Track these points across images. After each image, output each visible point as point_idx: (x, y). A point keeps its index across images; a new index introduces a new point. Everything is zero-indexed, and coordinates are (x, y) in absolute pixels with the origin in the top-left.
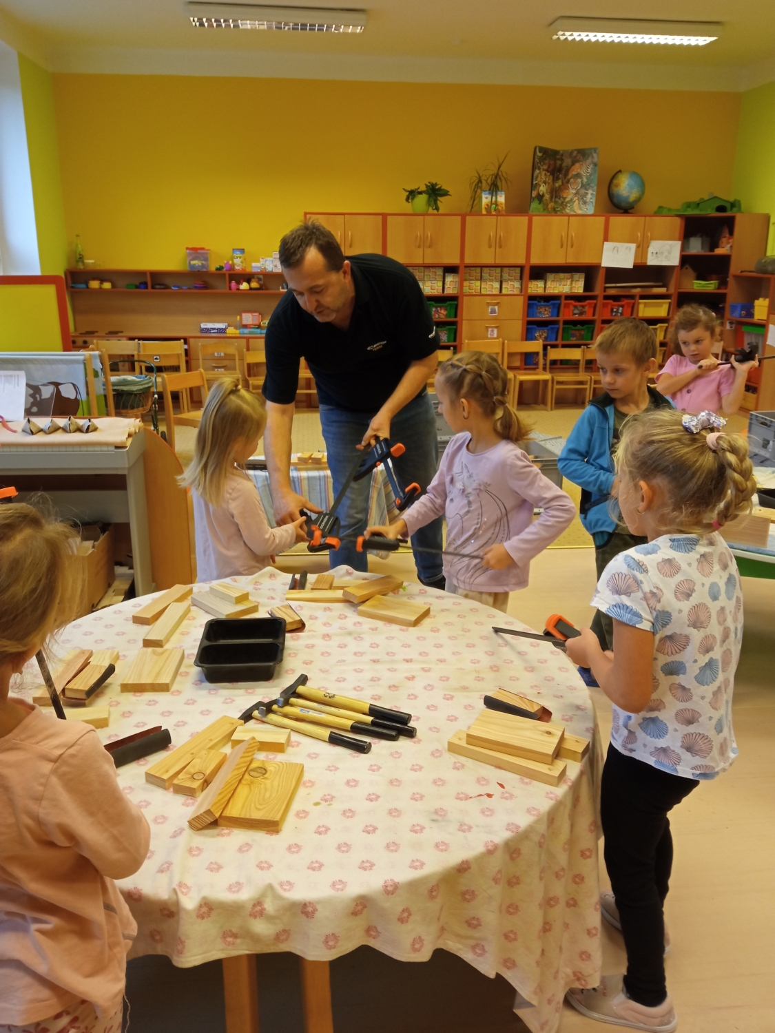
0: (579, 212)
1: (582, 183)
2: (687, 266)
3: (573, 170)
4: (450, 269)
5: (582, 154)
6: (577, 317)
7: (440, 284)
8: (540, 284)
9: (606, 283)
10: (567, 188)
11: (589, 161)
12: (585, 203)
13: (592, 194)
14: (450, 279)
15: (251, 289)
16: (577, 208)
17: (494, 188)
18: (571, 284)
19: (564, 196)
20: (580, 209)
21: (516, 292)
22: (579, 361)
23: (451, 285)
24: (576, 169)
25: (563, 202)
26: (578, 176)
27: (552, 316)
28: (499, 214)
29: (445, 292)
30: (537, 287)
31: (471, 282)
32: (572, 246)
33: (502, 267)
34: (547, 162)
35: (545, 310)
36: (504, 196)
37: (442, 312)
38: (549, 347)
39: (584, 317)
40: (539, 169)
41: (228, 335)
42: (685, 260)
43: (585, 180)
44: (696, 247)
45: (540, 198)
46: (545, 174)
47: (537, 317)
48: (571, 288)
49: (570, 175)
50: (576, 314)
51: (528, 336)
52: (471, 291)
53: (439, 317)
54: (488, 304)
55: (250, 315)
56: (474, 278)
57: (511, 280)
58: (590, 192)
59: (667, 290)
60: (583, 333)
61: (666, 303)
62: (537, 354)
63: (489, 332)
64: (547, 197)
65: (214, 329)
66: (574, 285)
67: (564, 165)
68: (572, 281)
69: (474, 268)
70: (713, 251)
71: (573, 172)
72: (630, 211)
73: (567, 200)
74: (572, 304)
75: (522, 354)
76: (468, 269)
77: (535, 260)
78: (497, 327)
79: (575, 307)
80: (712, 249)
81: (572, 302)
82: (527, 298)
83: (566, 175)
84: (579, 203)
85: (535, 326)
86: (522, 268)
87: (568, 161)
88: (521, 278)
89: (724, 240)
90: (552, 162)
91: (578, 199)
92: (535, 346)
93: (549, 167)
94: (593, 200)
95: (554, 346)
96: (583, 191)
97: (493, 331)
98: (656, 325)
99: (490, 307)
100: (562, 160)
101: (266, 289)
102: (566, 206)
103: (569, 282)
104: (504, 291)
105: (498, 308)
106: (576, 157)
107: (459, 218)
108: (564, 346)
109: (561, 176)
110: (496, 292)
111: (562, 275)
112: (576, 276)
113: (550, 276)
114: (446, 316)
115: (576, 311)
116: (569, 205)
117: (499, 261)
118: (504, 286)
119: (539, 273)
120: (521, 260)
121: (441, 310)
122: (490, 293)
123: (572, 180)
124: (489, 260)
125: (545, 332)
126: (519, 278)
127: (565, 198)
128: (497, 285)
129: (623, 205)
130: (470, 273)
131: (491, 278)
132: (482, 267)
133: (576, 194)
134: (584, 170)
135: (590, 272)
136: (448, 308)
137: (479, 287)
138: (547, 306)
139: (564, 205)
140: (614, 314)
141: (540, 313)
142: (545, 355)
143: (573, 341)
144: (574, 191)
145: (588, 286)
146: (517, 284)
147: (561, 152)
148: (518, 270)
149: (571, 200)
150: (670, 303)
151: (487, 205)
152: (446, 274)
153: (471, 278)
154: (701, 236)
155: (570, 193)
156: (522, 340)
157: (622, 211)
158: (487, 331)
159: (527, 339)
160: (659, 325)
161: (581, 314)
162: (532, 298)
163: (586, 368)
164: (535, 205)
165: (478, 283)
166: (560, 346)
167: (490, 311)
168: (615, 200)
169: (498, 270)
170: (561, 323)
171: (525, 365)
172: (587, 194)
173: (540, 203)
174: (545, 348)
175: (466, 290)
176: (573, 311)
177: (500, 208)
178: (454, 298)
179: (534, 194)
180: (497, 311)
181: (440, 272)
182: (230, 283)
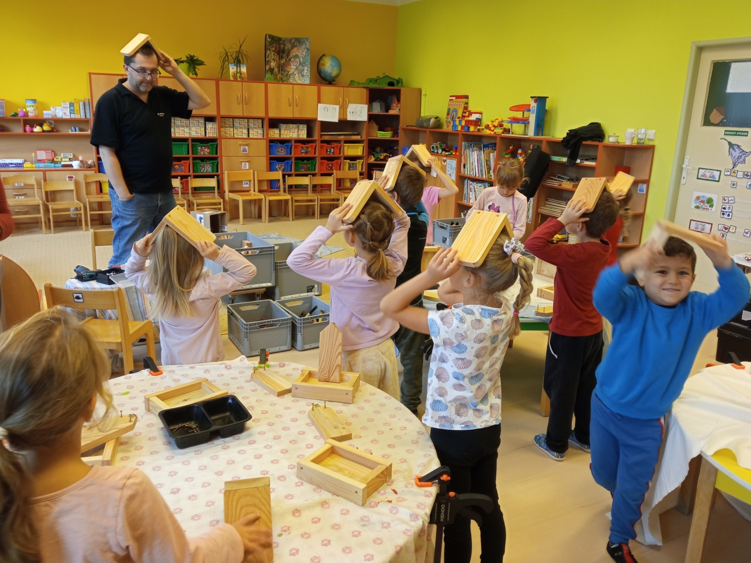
0: (299, 82)
1: (300, 62)
2: (372, 121)
3: (293, 52)
4: (209, 119)
5: (298, 42)
6: (303, 155)
7: (203, 129)
8: (277, 131)
9: (321, 132)
10: (290, 65)
11: (303, 46)
12: (303, 76)
13: (307, 70)
14: (210, 125)
15: (44, 131)
16: (297, 79)
17: (238, 62)
18: (298, 132)
19: (288, 70)
20: (300, 80)
21: (260, 136)
22: (308, 185)
23: (212, 130)
24: (295, 52)
25: (287, 75)
26: (296, 56)
28: (243, 80)
29: (207, 136)
30: (275, 134)
31: (226, 128)
32: (297, 106)
33: (248, 118)
34: (274, 45)
36: (245, 68)
37: (206, 150)
38: (287, 176)
39: (308, 155)
40: (270, 50)
41: (25, 169)
42: (371, 117)
43: (302, 60)
44: (377, 109)
45: (272, 70)
46: (274, 54)
48: (298, 135)
49: (291, 56)
50: (303, 153)
51: (271, 168)
52: (226, 135)
53: (204, 154)
54: (241, 145)
55: (44, 152)
56: (228, 126)
57: (256, 128)
58: (306, 68)
59: (361, 137)
60: (309, 166)
61: (361, 146)
62: (279, 180)
64: (276, 70)
65: (12, 164)
66: (300, 133)
67: (286, 48)
68: (298, 130)
69: (228, 119)
70: (388, 112)
71: (293, 53)
72: (333, 83)
73: (290, 73)
74: (300, 145)
75: (267, 180)
76: (223, 119)
77: (273, 114)
79: (302, 148)
80: (387, 111)
81: (300, 144)
82: (268, 141)
83: (288, 55)
84: (299, 76)
85: (275, 161)
86: (263, 119)
87: (288, 46)
88: (263, 127)
89: (394, 105)
90: (278, 46)
91: (298, 73)
92: (277, 175)
93: (276, 49)
94: (309, 74)
95: (289, 175)
96: (301, 67)
98: (356, 161)
99: (242, 147)
100: (284, 45)
101: (57, 131)
102: (290, 77)
103: (296, 130)
104: (251, 136)
105: (248, 148)
106: (294, 43)
107: (214, 82)
108: (297, 175)
109: (284, 56)
110: (246, 136)
111: (291, 126)
112: (301, 126)
113: (283, 126)
114: (209, 153)
115: (303, 151)
116: (292, 77)
117: (245, 115)
118: (250, 132)
119: (275, 123)
120: (262, 115)
121: (205, 149)
122: (241, 137)
123: (292, 59)
124: (239, 113)
125: (282, 165)
126: (261, 127)
127: (288, 72)
128: (245, 131)
129: (328, 78)
130: (225, 122)
131: (241, 126)
132: (234, 118)
133: (296, 69)
134: (301, 53)
135: (309, 123)
136: (211, 147)
137: (233, 133)
139: (288, 76)
140: (328, 153)
142: (284, 181)
143: (303, 171)
144: (295, 67)
145: (310, 133)
146: (260, 131)
147: (283, 39)
148: (260, 121)
149: (293, 73)
150: (364, 146)
151: (234, 73)
152: (207, 123)
153: (226, 126)
154: (379, 102)
155: (292, 68)
156: (267, 171)
157: (328, 83)
159: (271, 170)
160: (358, 161)
161: (306, 153)
162: (272, 141)
163: (313, 190)
164: (268, 75)
165: (231, 130)
166: (294, 175)
168: (323, 75)
169: (246, 120)
170: (293, 160)
171: (271, 188)
172: (304, 69)
173: (272, 75)
174: (284, 176)
175: (223, 133)
176: (301, 150)
177: (243, 76)
178: (213, 140)
179: (267, 68)
181: (202, 121)
182: (25, 126)
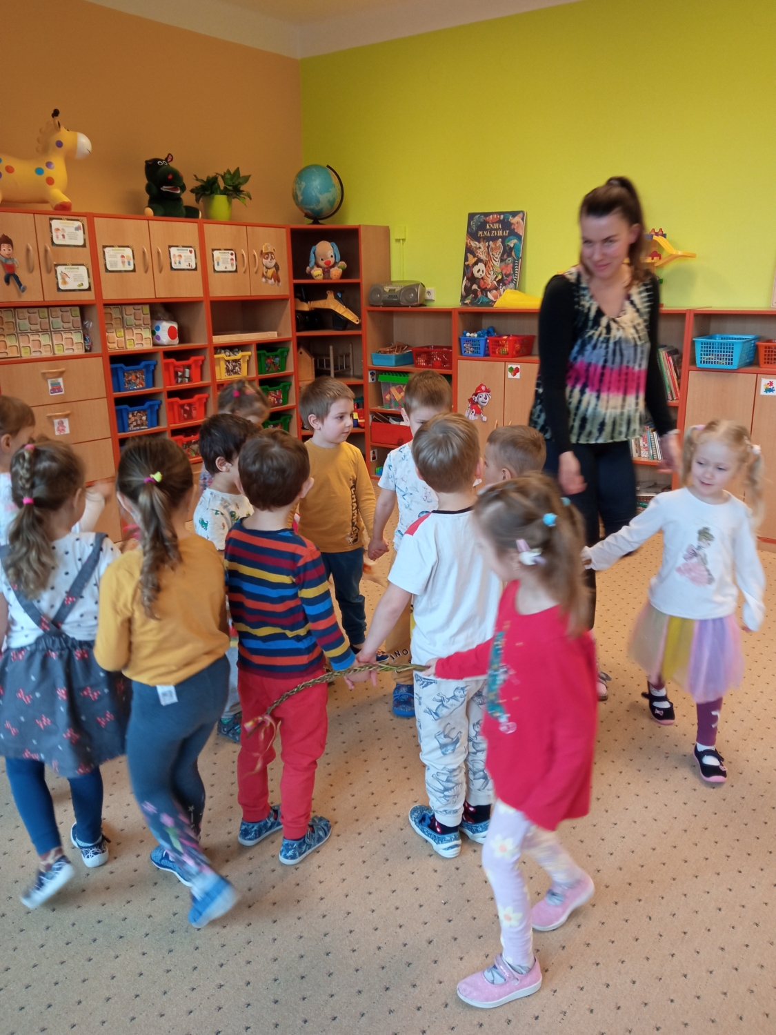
27: (147, 387)
35: (137, 377)
47: (126, 390)
63: (56, 427)
78: (67, 416)
97: (61, 424)
138: (139, 370)
141: (129, 382)
158: (53, 424)
167: (50, 388)
180: (62, 387)
